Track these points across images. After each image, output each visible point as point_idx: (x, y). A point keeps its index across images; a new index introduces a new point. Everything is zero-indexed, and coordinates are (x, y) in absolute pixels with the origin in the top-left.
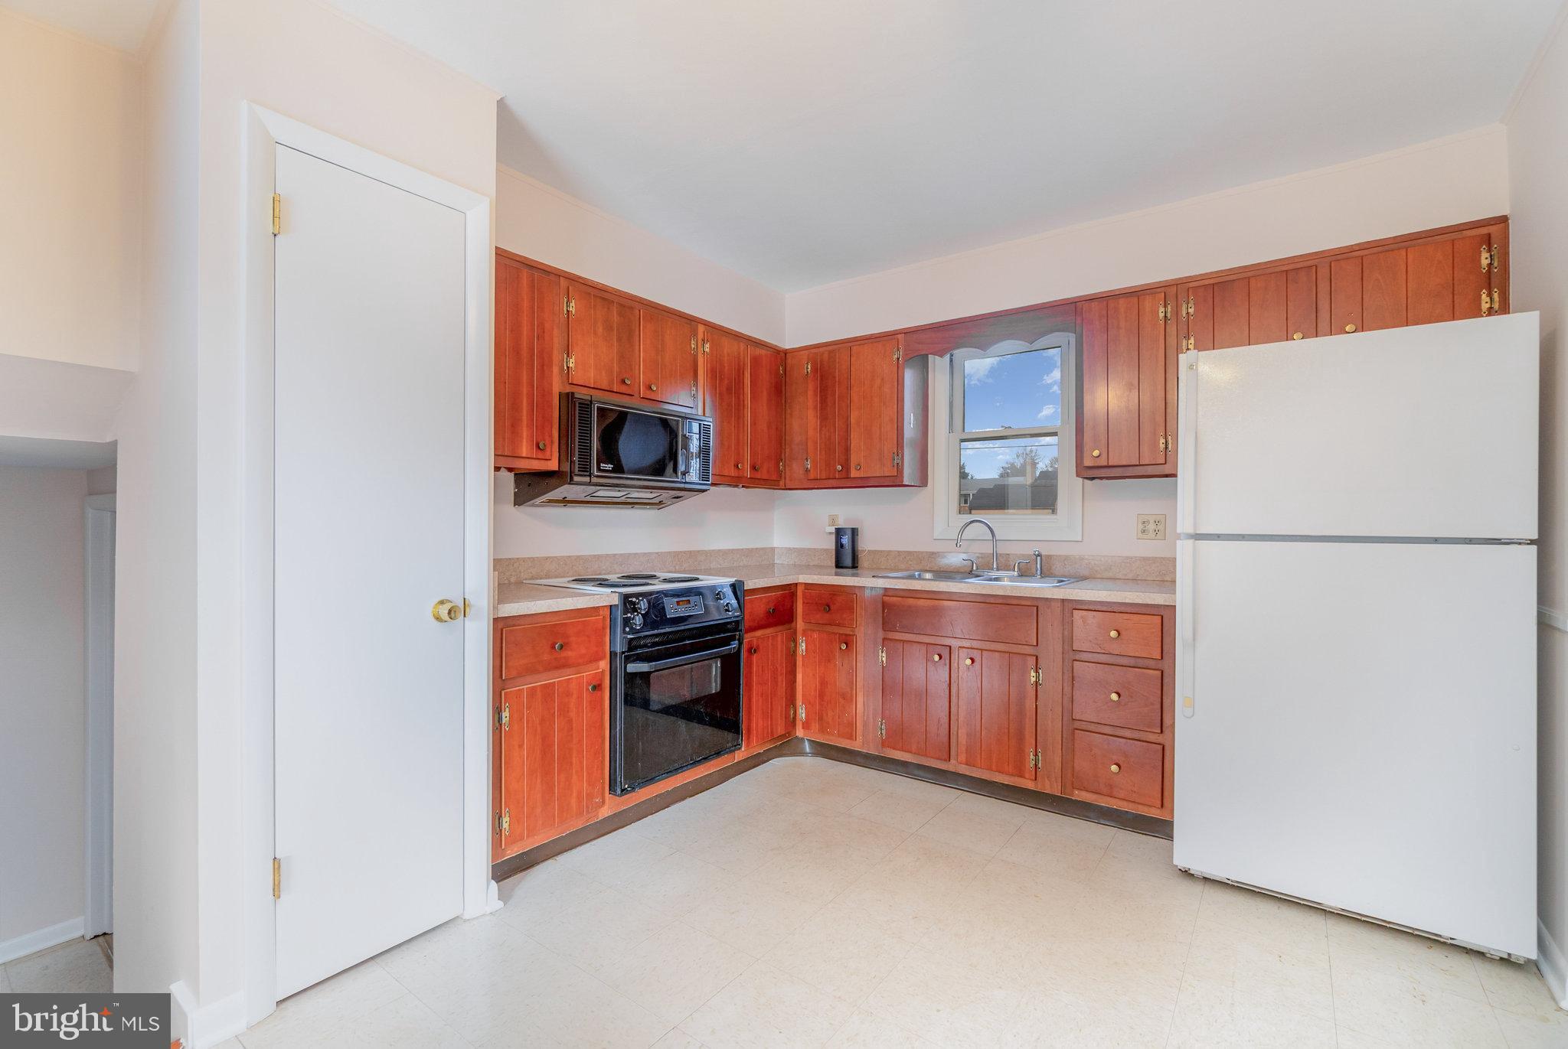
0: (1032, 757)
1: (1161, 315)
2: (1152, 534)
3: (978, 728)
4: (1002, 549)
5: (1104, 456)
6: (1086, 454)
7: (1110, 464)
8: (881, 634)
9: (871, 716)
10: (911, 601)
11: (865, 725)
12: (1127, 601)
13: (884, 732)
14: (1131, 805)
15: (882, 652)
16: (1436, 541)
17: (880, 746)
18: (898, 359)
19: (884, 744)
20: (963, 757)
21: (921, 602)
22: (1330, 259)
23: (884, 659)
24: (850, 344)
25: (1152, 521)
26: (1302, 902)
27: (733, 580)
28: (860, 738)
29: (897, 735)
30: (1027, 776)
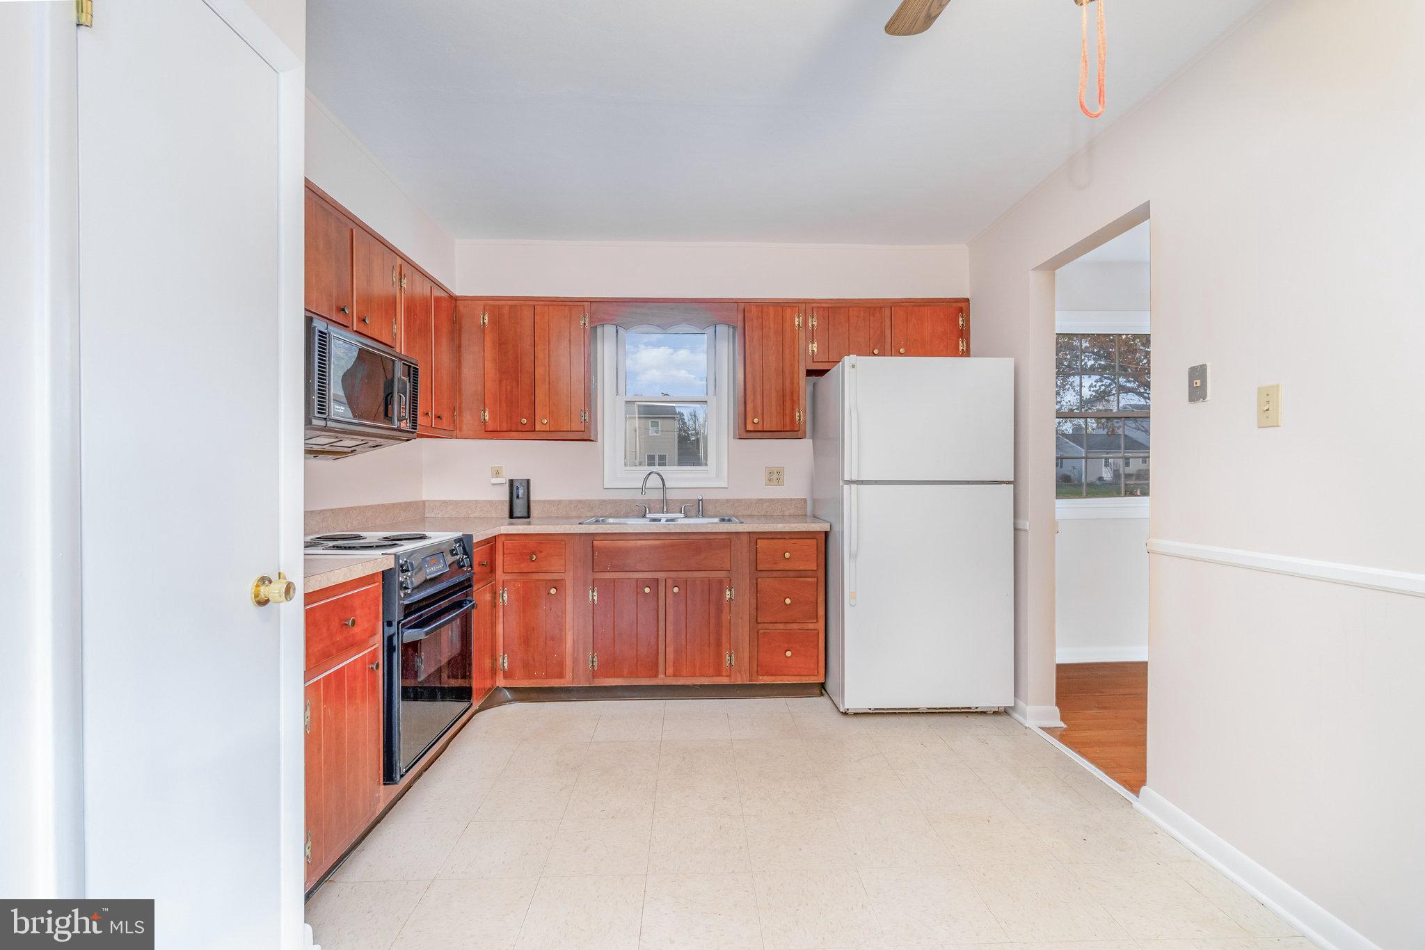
0: (728, 658)
1: (797, 323)
2: (775, 482)
3: (684, 643)
4: (672, 495)
5: (761, 424)
6: (749, 421)
7: (765, 429)
8: (590, 576)
9: (581, 651)
10: (621, 543)
11: (575, 661)
12: (796, 530)
13: (595, 664)
14: (798, 678)
15: (593, 592)
16: (968, 482)
17: (591, 676)
18: (585, 324)
19: (595, 675)
20: (670, 671)
21: (632, 544)
22: (891, 305)
23: (595, 598)
24: (536, 303)
25: (776, 473)
26: (897, 711)
27: (459, 534)
28: (569, 675)
29: (610, 665)
30: (724, 674)
